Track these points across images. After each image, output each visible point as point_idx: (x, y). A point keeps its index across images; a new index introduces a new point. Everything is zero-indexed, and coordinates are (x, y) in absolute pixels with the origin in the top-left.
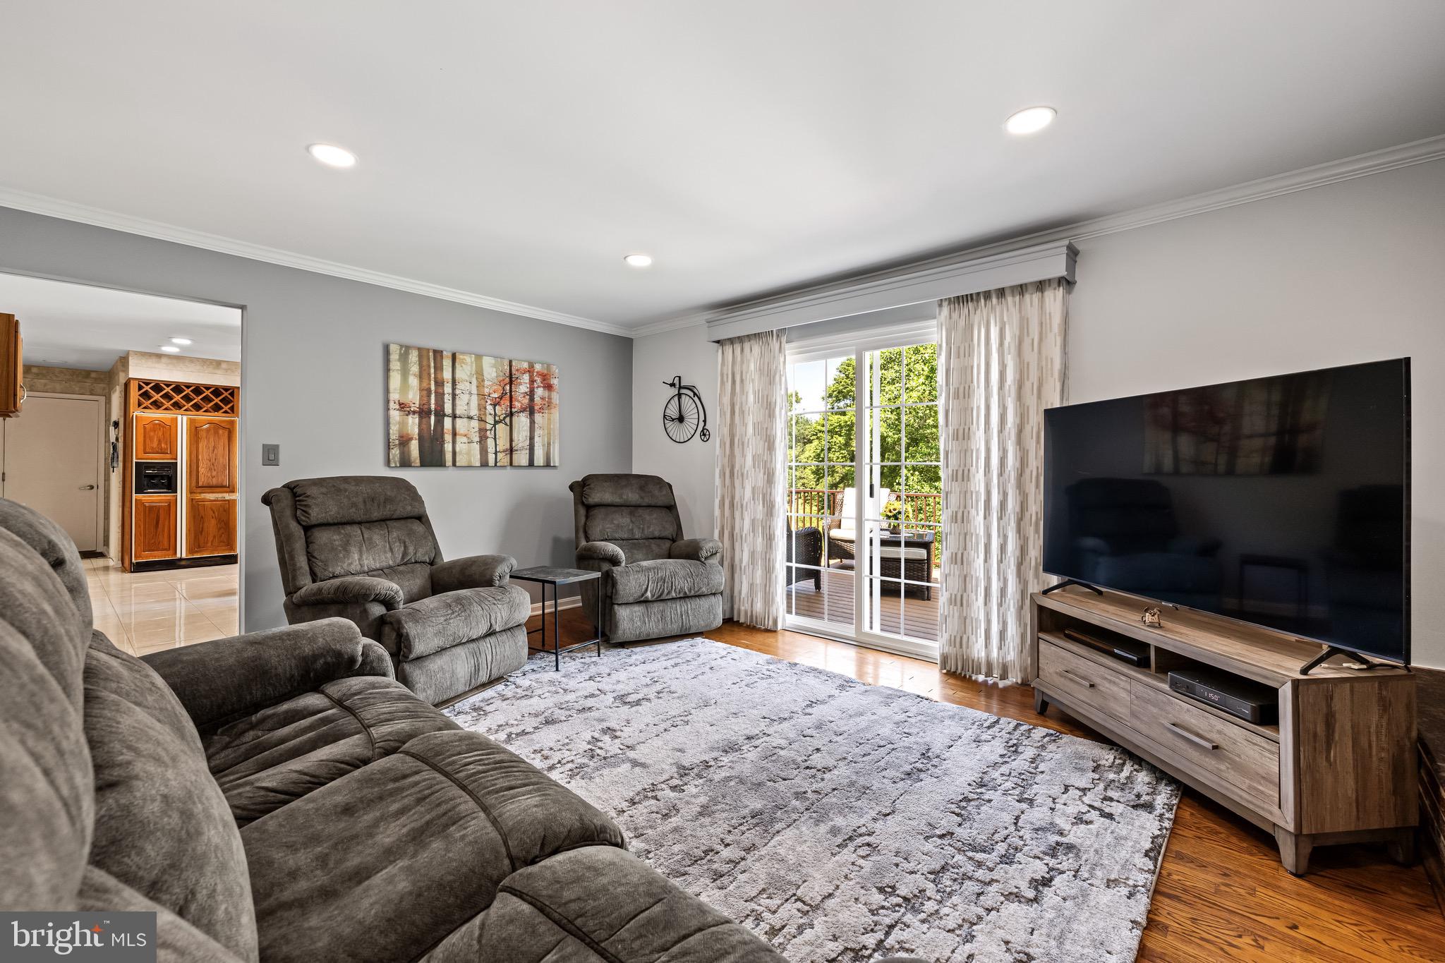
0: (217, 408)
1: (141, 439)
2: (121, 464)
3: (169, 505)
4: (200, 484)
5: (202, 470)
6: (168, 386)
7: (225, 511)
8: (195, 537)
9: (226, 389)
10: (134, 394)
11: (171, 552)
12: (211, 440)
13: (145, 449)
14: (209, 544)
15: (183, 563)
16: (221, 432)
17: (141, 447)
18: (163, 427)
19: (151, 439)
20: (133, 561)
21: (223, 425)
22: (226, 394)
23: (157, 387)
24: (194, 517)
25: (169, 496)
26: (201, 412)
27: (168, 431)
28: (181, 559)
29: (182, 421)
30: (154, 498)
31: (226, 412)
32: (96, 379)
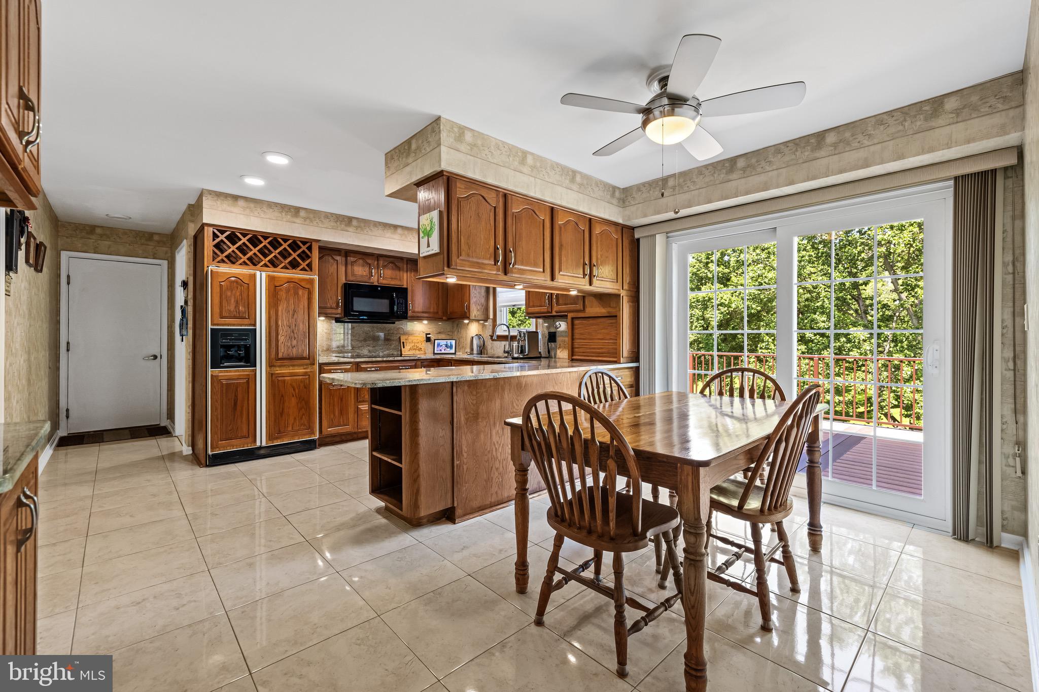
0: (294, 265)
1: (217, 301)
2: (190, 332)
3: (248, 382)
4: (280, 355)
5: (281, 339)
6: (244, 235)
7: (305, 388)
8: (275, 421)
9: (305, 242)
10: (209, 244)
11: (250, 439)
12: (291, 301)
13: (221, 312)
14: (290, 428)
15: (262, 452)
16: (300, 293)
17: (217, 310)
18: (241, 286)
19: (229, 303)
20: (210, 452)
21: (303, 284)
22: (304, 248)
23: (233, 238)
24: (274, 395)
25: (247, 371)
26: (278, 269)
27: (246, 288)
28: (260, 448)
29: (262, 277)
30: (232, 373)
31: (303, 269)
32: (158, 242)
